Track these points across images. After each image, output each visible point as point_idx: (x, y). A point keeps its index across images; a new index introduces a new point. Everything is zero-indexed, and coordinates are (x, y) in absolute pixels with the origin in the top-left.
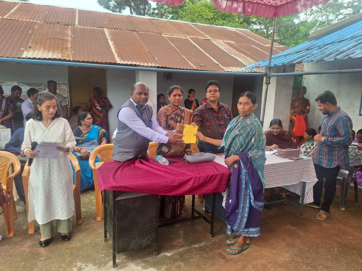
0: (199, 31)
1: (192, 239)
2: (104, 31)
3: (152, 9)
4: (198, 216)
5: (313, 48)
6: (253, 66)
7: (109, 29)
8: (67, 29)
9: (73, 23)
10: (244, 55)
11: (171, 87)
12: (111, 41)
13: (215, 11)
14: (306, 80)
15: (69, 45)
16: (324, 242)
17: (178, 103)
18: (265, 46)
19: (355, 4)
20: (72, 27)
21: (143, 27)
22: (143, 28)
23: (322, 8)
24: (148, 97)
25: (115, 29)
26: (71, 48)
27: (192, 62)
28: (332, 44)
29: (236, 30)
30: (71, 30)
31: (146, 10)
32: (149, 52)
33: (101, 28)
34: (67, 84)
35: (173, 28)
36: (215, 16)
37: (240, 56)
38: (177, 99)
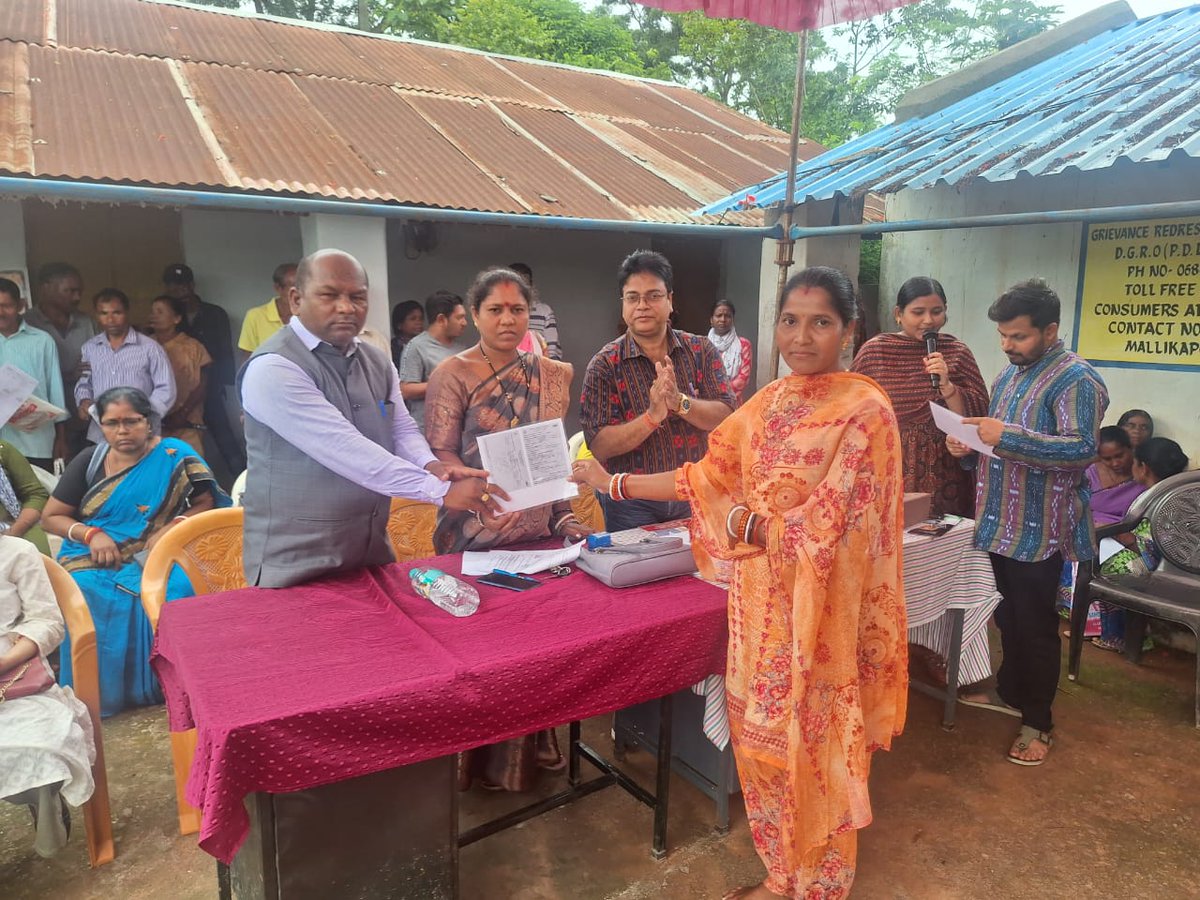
0: (522, 81)
1: (586, 874)
2: (166, 68)
3: (337, 11)
4: (602, 778)
5: (925, 142)
6: (729, 202)
7: (185, 60)
8: (12, 54)
9: (37, 33)
10: (686, 168)
11: (484, 276)
12: (198, 105)
13: (558, 24)
14: (895, 249)
15: (22, 115)
16: (1054, 824)
17: (508, 340)
18: (746, 137)
19: (1005, 12)
20: (30, 49)
21: (320, 60)
22: (319, 63)
23: (903, 23)
24: (366, 309)
25: (209, 63)
26: (32, 126)
27: (513, 188)
28: (985, 129)
29: (643, 85)
30: (27, 59)
31: (316, 13)
32: (351, 147)
33: (155, 58)
34: (21, 273)
35: (429, 67)
36: (560, 42)
37: (672, 171)
38: (504, 325)
